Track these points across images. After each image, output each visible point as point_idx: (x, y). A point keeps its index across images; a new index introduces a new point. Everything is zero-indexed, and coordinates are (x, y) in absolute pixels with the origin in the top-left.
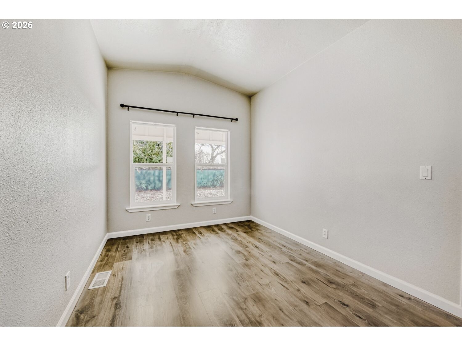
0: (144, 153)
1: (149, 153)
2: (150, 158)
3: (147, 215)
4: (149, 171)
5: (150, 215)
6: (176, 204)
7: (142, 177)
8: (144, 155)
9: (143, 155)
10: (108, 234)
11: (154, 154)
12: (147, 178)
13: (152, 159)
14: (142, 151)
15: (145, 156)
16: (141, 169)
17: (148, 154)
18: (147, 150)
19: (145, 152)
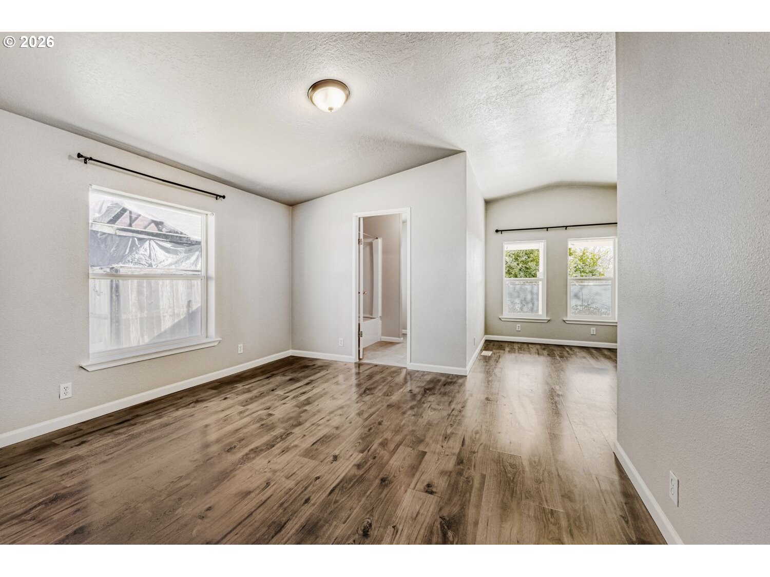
0: (517, 259)
1: (523, 259)
2: (526, 267)
3: (518, 325)
4: (523, 287)
5: (520, 325)
6: (546, 318)
7: (516, 295)
8: (517, 262)
9: (515, 264)
10: (486, 336)
11: (531, 261)
12: (522, 296)
13: (528, 268)
14: (514, 257)
15: (518, 264)
16: (514, 284)
17: (523, 261)
18: (521, 255)
19: (519, 258)
